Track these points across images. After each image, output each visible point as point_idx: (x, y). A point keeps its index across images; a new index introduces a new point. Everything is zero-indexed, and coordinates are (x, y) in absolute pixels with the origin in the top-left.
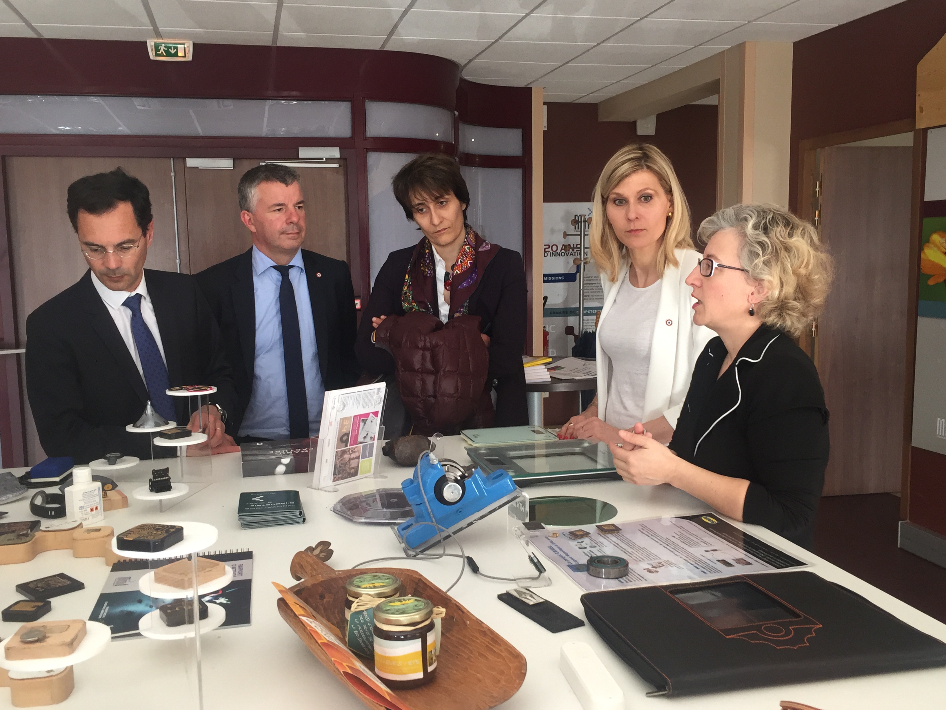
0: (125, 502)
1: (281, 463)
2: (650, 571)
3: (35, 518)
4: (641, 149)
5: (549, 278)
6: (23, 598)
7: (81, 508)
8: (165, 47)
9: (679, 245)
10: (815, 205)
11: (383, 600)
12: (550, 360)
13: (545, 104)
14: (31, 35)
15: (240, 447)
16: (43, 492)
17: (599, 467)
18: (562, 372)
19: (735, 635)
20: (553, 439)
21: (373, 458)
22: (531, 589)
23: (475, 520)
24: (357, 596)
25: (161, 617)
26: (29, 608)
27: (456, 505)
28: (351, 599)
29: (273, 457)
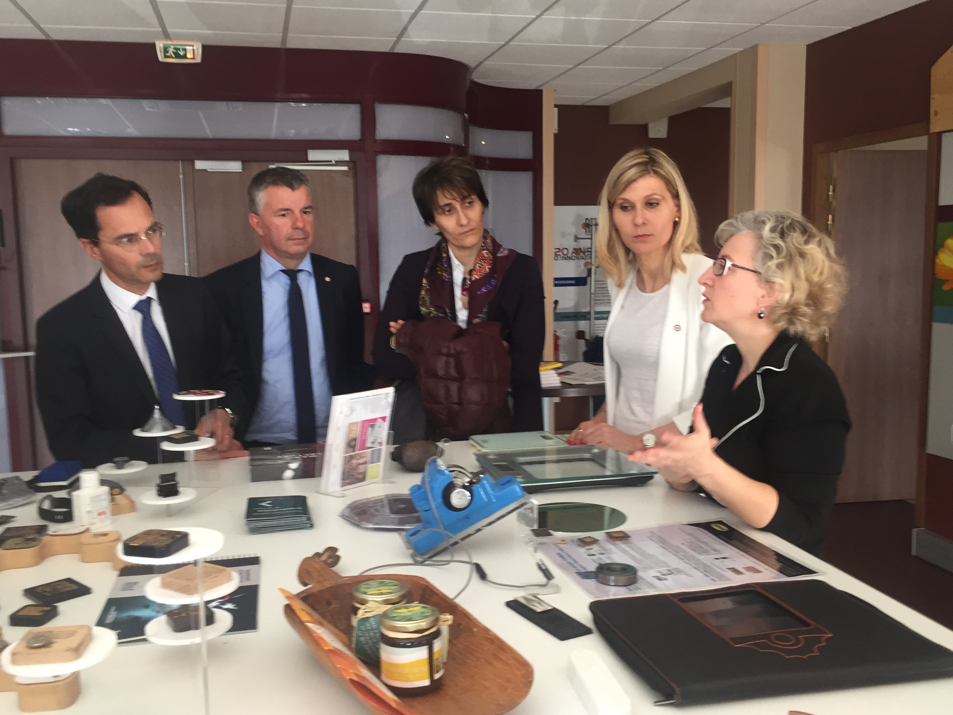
0: (132, 507)
1: (289, 469)
2: (660, 579)
3: (42, 522)
4: (647, 153)
5: (560, 282)
6: (30, 602)
7: (89, 512)
8: (174, 49)
9: (687, 249)
10: (829, 209)
11: (390, 606)
12: (560, 365)
13: (556, 106)
14: (40, 36)
15: (246, 452)
16: (50, 497)
17: (608, 473)
18: (572, 377)
19: (744, 644)
20: (564, 445)
21: (381, 464)
22: (539, 597)
23: (484, 527)
24: (363, 602)
25: (168, 623)
26: (36, 612)
27: (463, 512)
28: (358, 605)
29: (280, 462)
